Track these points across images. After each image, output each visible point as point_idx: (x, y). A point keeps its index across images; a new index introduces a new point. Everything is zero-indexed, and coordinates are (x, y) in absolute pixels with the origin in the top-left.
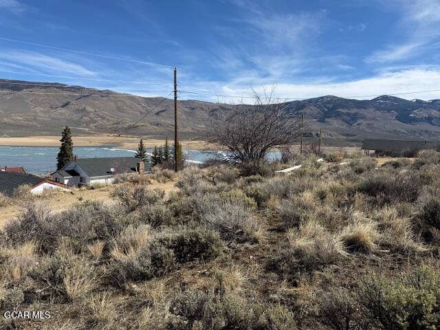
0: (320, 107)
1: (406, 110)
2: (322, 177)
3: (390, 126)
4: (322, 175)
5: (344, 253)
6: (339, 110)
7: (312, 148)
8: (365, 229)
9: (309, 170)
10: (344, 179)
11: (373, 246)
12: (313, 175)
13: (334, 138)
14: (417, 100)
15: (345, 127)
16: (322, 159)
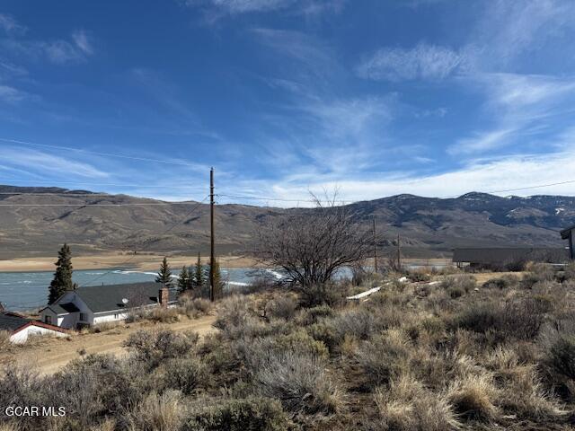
0: (394, 209)
1: (501, 210)
2: (409, 304)
3: (484, 230)
4: (408, 301)
5: (454, 423)
6: (419, 212)
7: (391, 263)
8: (480, 385)
9: (390, 294)
10: (437, 307)
11: (494, 410)
12: (396, 302)
13: (416, 246)
14: (513, 197)
15: (427, 232)
16: (404, 278)
